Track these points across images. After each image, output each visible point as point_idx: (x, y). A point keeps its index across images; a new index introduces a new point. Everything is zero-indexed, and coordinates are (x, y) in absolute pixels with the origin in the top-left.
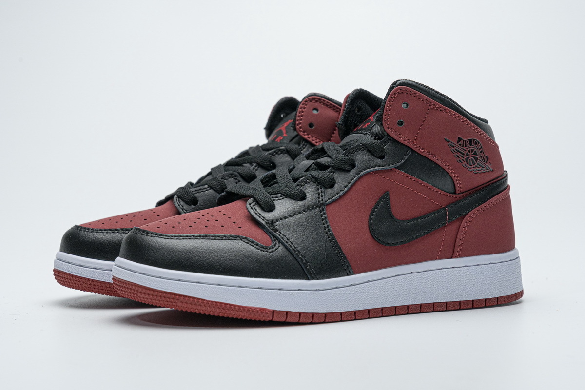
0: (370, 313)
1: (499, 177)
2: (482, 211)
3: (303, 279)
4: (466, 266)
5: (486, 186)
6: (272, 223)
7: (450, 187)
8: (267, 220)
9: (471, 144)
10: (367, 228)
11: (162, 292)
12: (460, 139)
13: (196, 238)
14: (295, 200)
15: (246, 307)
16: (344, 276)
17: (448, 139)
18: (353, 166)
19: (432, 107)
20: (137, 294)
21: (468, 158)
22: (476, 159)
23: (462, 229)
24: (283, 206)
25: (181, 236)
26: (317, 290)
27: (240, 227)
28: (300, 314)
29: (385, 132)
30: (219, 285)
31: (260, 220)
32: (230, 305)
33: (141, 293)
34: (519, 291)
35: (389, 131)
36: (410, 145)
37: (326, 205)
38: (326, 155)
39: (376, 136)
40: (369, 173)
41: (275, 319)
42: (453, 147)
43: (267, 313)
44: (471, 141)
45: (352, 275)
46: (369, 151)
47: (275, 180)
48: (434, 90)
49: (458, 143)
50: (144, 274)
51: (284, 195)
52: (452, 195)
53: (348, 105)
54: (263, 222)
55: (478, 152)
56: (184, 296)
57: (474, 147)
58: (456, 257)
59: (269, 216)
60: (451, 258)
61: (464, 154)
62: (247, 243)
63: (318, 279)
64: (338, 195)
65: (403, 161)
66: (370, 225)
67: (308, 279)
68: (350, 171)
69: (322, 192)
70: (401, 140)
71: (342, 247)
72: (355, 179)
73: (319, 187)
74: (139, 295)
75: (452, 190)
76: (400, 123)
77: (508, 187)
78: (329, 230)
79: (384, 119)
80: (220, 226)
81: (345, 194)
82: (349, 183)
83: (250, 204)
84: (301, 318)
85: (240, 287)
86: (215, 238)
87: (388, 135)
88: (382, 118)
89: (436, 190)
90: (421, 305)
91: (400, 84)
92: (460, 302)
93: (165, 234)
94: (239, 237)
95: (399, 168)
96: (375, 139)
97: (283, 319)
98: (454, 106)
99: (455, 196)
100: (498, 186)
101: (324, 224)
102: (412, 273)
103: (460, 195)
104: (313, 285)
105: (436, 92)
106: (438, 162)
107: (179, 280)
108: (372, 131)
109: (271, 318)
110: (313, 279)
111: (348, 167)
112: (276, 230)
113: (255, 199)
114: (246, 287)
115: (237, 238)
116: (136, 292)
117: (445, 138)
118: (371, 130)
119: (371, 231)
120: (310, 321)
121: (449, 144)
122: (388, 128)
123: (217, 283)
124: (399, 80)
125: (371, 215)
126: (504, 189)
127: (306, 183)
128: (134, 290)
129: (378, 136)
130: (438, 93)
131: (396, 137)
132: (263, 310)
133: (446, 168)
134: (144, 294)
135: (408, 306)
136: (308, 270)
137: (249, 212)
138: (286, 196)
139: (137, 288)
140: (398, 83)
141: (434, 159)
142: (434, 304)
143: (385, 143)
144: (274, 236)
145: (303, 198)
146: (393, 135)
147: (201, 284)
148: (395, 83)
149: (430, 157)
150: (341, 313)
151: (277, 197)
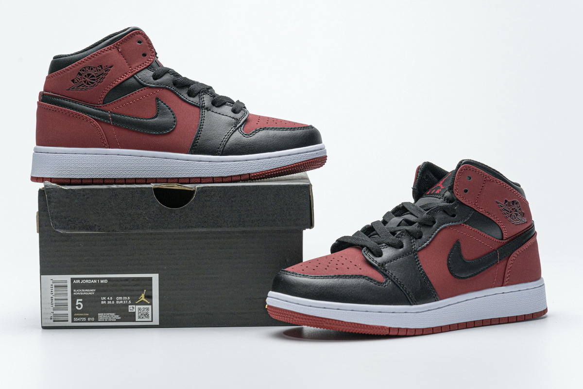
0: (451, 327)
1: (530, 226)
2: (521, 252)
3: (408, 305)
4: (511, 292)
5: (522, 233)
6: (382, 265)
7: (499, 235)
8: (379, 263)
9: (513, 204)
10: (447, 267)
11: (312, 316)
12: (506, 201)
13: (333, 277)
14: (396, 248)
15: (371, 326)
16: (434, 301)
17: (498, 202)
18: (434, 222)
19: (488, 179)
20: (293, 318)
21: (511, 214)
22: (517, 215)
23: (509, 266)
24: (388, 253)
25: (322, 276)
26: (417, 312)
27: (360, 269)
28: (407, 329)
29: (455, 198)
30: (352, 310)
31: (374, 263)
32: (361, 324)
33: (296, 317)
34: (544, 309)
35: (458, 197)
36: (473, 206)
37: (418, 251)
38: (408, 212)
39: (447, 200)
40: (445, 228)
41: (391, 333)
42: (502, 207)
43: (385, 330)
44: (513, 202)
45: (438, 300)
46: (444, 211)
47: (374, 232)
48: (487, 166)
49: (505, 203)
50: (298, 304)
51: (387, 245)
52: (500, 241)
53: (420, 174)
54: (376, 265)
55: (518, 209)
56: (329, 319)
57: (515, 206)
58: (505, 286)
59: (379, 260)
60: (502, 286)
61: (508, 212)
62: (368, 280)
63: (417, 304)
64: (426, 244)
65: (468, 218)
66: (448, 264)
67: (411, 305)
68: (432, 226)
69: (414, 242)
70: (467, 203)
71: (432, 280)
72: (437, 232)
73: (412, 238)
74: (295, 319)
75: (501, 237)
76: (466, 191)
77: (536, 233)
78: (422, 269)
79: (455, 188)
80: (346, 268)
81: (430, 243)
82: (432, 235)
83: (365, 252)
84: (408, 332)
85: (367, 311)
86: (345, 277)
87: (457, 199)
88: (453, 187)
89: (491, 237)
90: (483, 320)
91: (465, 163)
92: (508, 317)
93: (309, 275)
94: (361, 276)
95: (465, 223)
96: (447, 202)
97: (396, 333)
98: (502, 177)
99: (502, 241)
100: (530, 233)
101: (417, 265)
102: (476, 298)
103: (507, 240)
104: (415, 309)
105: (489, 167)
106: (492, 218)
107: (325, 308)
108: (445, 196)
109: (388, 332)
110: (414, 304)
111: (430, 224)
112: (386, 271)
113: (368, 248)
114: (371, 312)
115: (360, 276)
116: (292, 317)
117: (496, 200)
118: (443, 195)
119: (449, 269)
120: (413, 334)
121: (499, 204)
122: (457, 194)
123: (351, 309)
124: (464, 160)
125: (449, 257)
126: (534, 235)
127: (402, 235)
128: (290, 315)
129: (449, 200)
130: (491, 168)
131: (463, 201)
132: (383, 328)
133: (497, 222)
134: (299, 318)
135: (474, 322)
136: (410, 298)
137: (365, 258)
138: (389, 245)
139: (293, 314)
140: (463, 162)
141: (489, 216)
142: (491, 319)
143: (455, 205)
144: (385, 275)
145: (402, 247)
146: (461, 199)
147: (340, 311)
148: (461, 162)
149: (486, 214)
150: (433, 328)
151: (382, 246)
